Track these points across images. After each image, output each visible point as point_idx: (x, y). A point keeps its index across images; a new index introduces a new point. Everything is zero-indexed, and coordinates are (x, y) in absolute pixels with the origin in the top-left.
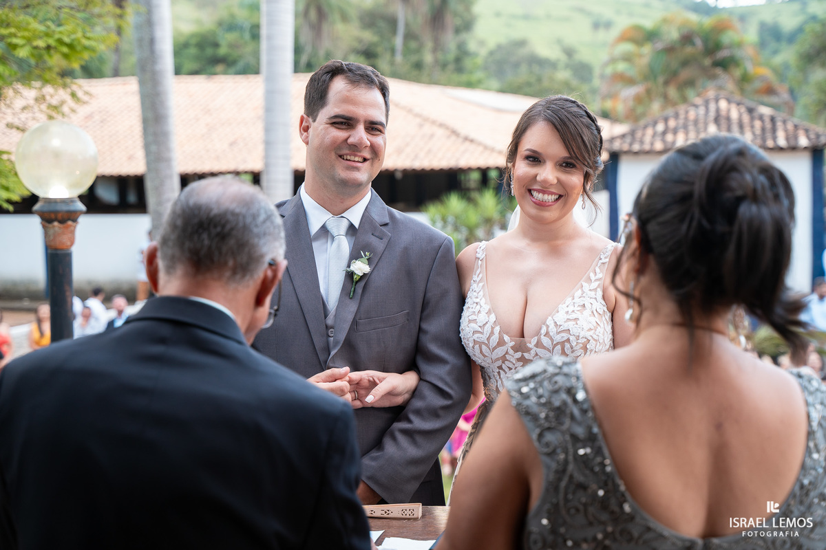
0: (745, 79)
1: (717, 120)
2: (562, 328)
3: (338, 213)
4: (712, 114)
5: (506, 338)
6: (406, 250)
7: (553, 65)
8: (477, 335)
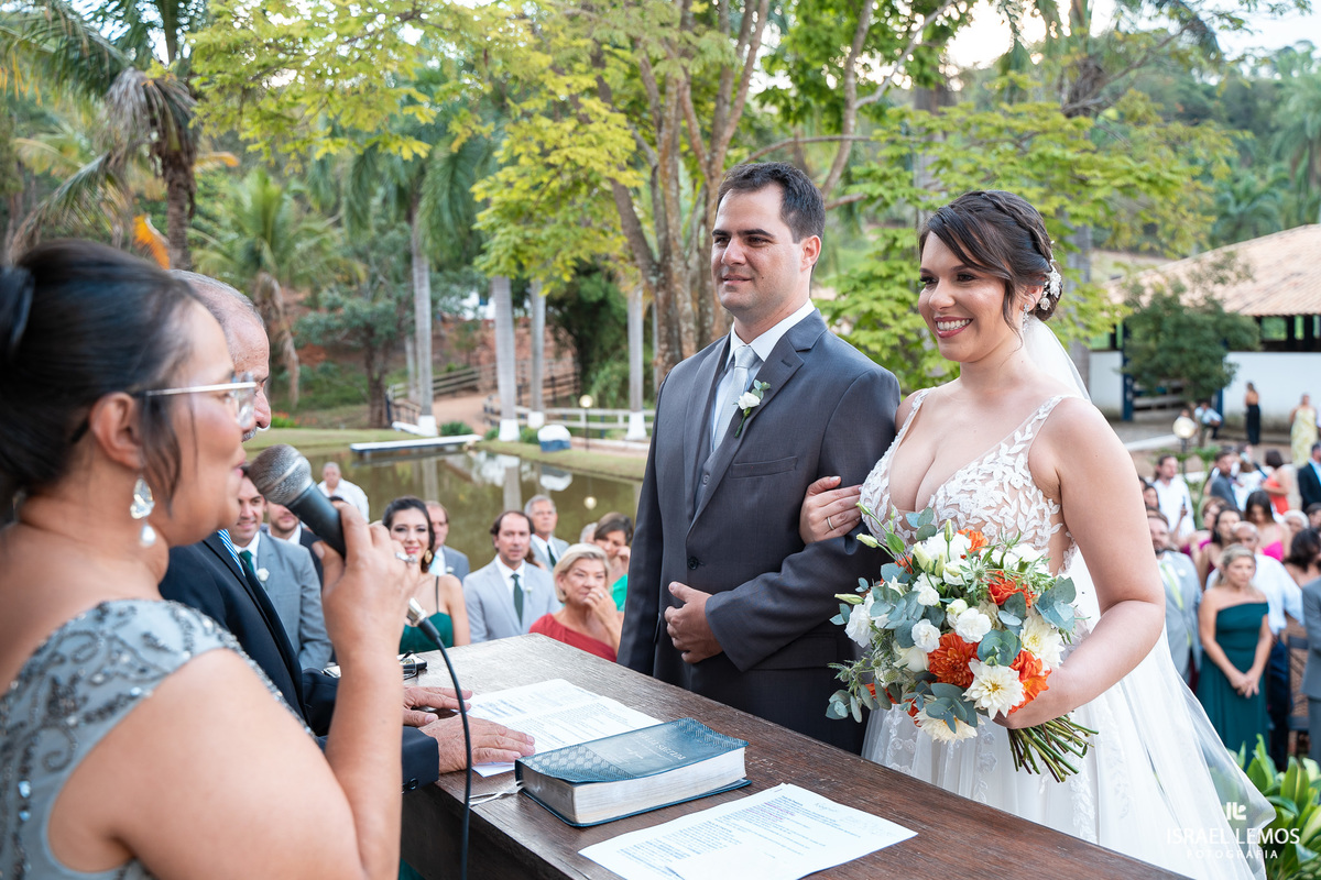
2: (952, 501)
3: (748, 340)
5: (894, 509)
8: (868, 504)
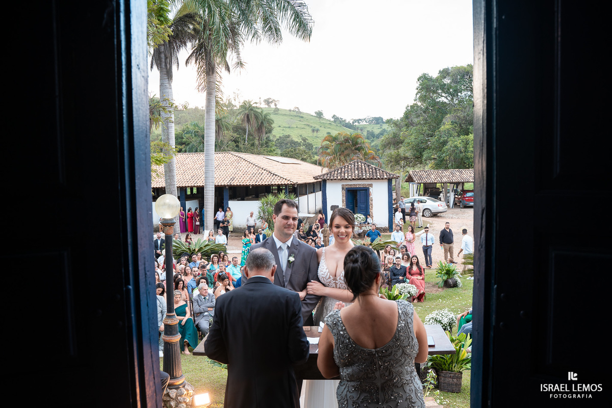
0: (365, 154)
1: (358, 169)
3: (284, 242)
4: (356, 167)
5: (331, 276)
6: (304, 254)
7: (299, 144)
